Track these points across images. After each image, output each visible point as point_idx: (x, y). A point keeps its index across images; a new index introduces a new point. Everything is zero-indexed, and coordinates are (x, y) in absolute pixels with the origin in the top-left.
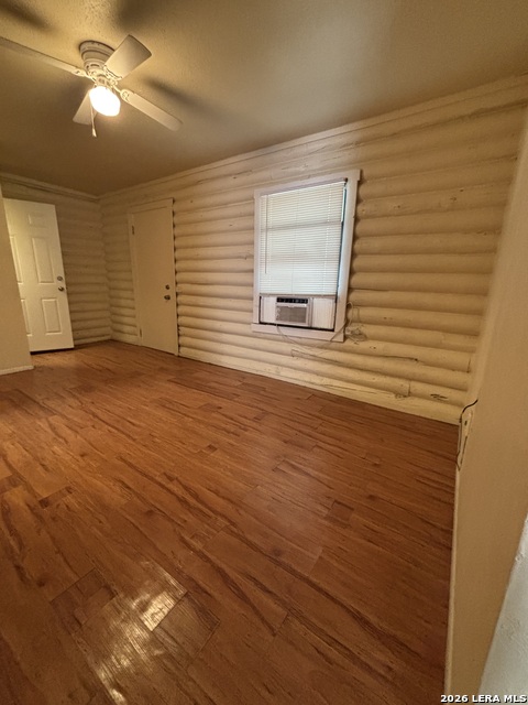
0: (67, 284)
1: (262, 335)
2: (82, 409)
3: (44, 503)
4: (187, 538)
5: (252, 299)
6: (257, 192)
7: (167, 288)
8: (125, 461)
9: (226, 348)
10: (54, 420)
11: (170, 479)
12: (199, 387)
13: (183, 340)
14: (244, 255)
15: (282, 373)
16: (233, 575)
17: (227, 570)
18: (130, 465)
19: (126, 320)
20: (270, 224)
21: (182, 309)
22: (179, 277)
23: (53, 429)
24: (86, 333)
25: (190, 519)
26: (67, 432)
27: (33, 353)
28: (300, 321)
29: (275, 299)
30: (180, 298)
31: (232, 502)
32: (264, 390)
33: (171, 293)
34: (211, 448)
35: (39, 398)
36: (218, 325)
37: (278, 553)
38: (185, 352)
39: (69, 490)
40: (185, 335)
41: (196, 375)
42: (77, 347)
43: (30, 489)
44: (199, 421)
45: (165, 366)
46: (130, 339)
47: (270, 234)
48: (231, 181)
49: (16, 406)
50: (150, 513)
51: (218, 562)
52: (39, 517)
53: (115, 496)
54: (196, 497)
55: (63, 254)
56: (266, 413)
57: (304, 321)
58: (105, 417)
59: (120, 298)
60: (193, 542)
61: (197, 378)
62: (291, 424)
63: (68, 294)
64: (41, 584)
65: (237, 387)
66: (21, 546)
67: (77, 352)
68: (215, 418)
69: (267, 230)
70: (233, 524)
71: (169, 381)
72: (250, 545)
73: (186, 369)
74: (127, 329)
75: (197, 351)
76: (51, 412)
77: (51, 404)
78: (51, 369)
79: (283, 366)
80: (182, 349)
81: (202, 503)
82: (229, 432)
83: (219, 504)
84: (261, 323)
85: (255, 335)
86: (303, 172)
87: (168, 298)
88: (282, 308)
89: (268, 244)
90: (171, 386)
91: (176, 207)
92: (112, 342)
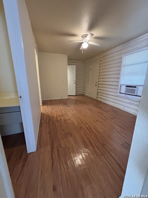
0: (76, 82)
1: (120, 97)
2: (74, 107)
3: (65, 120)
4: (86, 134)
5: (118, 86)
6: (123, 55)
7: (96, 83)
8: (79, 118)
9: (109, 99)
10: (69, 108)
11: (86, 124)
12: (99, 108)
13: (99, 96)
14: (118, 73)
15: (125, 109)
16: (93, 144)
17: (92, 143)
18: (80, 119)
19: (86, 90)
20: (126, 64)
21: (99, 88)
22: (99, 80)
23: (69, 109)
24: (78, 92)
25: (88, 132)
26: (71, 110)
27: (68, 96)
28: (133, 93)
29: (125, 86)
30: (99, 85)
31: (98, 132)
32: (117, 112)
33: (97, 84)
34: (97, 121)
35: (68, 104)
36: (107, 93)
37: (104, 145)
38: (98, 99)
39: (69, 119)
40: (99, 95)
41: (100, 105)
42: (76, 95)
43: (64, 117)
44: (97, 115)
45: (92, 101)
46: (86, 95)
47: (126, 67)
48: (116, 54)
49: (64, 104)
50: (81, 128)
51: (91, 141)
52: (65, 122)
53: (76, 123)
54: (90, 128)
55: (76, 75)
56: (115, 118)
57: (134, 93)
58: (77, 109)
59: (86, 85)
60: (87, 135)
61: (100, 106)
62: (121, 122)
63: (76, 84)
64: (63, 130)
65: (109, 110)
66: (62, 125)
67: (76, 96)
68: (100, 115)
69: (125, 66)
70: (96, 136)
71: (93, 105)
72: (98, 141)
73: (98, 103)
74: (86, 92)
75: (101, 99)
76: (69, 106)
77: (70, 105)
78: (71, 99)
79: (126, 106)
80: (98, 98)
81: (91, 130)
82: (103, 119)
83: (95, 131)
84: (120, 93)
85: (118, 96)
86: (139, 47)
87: (96, 85)
88: (127, 89)
89: (125, 70)
90: (93, 106)
91: (101, 62)
92: (83, 95)
